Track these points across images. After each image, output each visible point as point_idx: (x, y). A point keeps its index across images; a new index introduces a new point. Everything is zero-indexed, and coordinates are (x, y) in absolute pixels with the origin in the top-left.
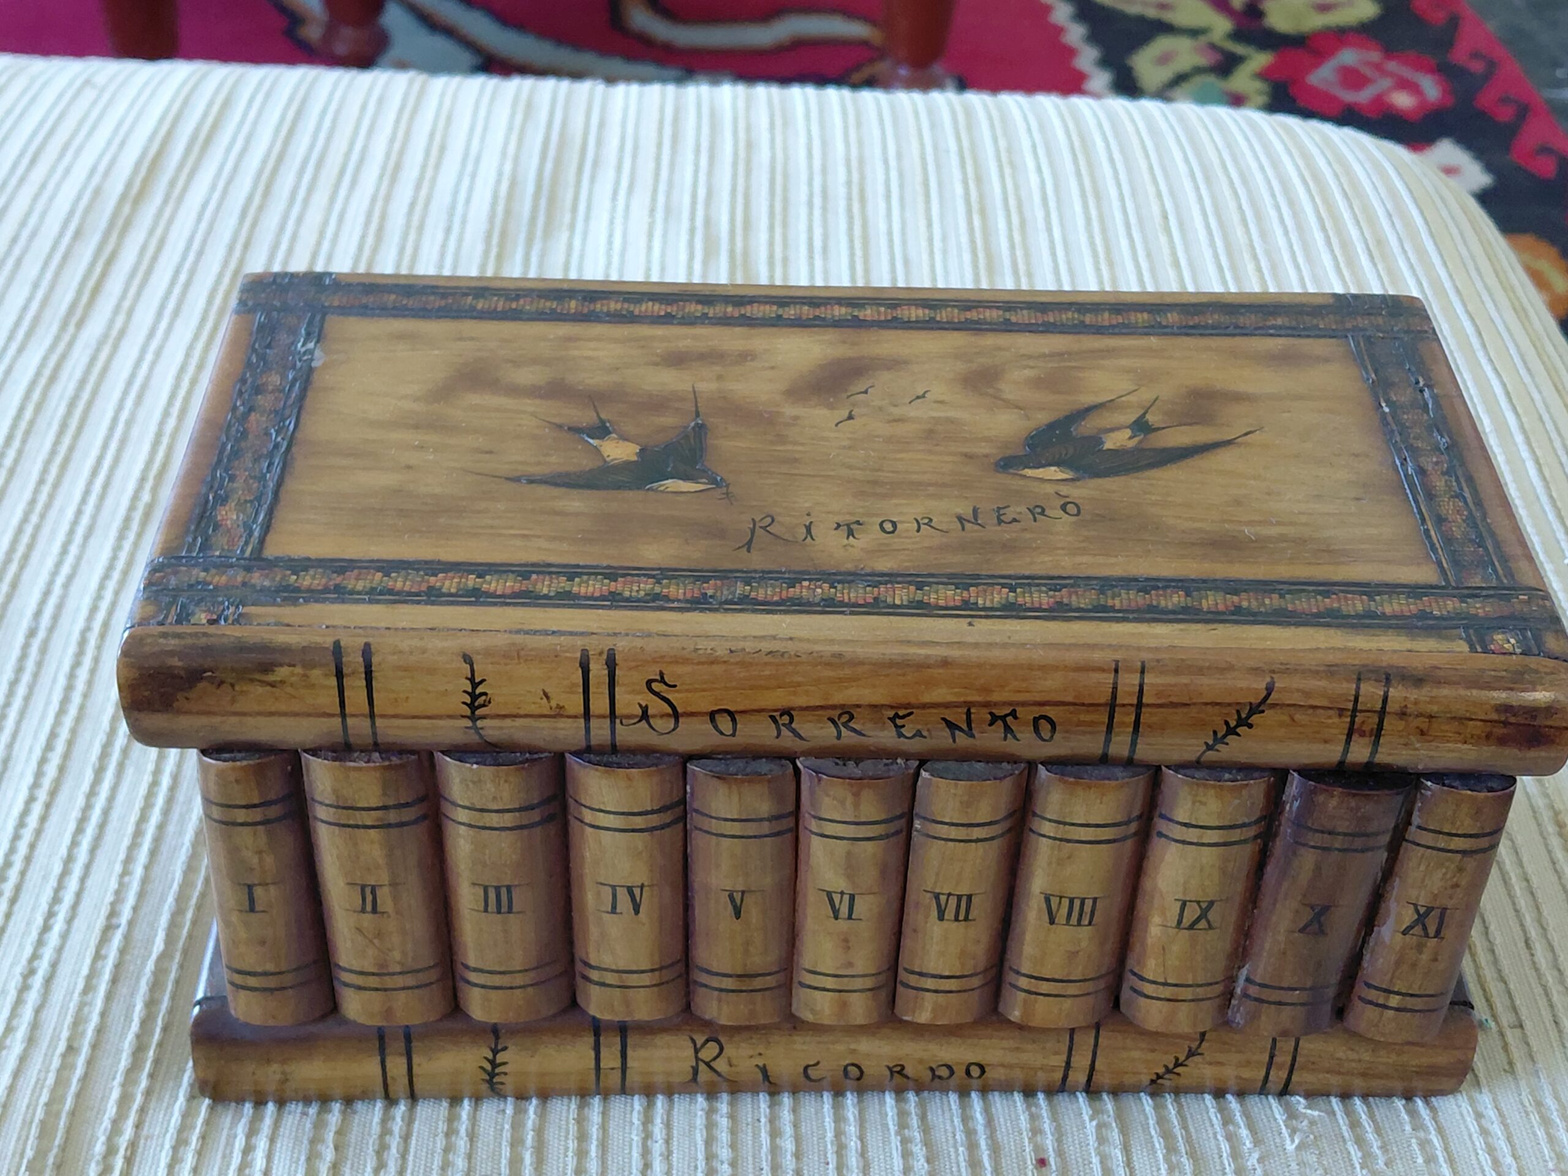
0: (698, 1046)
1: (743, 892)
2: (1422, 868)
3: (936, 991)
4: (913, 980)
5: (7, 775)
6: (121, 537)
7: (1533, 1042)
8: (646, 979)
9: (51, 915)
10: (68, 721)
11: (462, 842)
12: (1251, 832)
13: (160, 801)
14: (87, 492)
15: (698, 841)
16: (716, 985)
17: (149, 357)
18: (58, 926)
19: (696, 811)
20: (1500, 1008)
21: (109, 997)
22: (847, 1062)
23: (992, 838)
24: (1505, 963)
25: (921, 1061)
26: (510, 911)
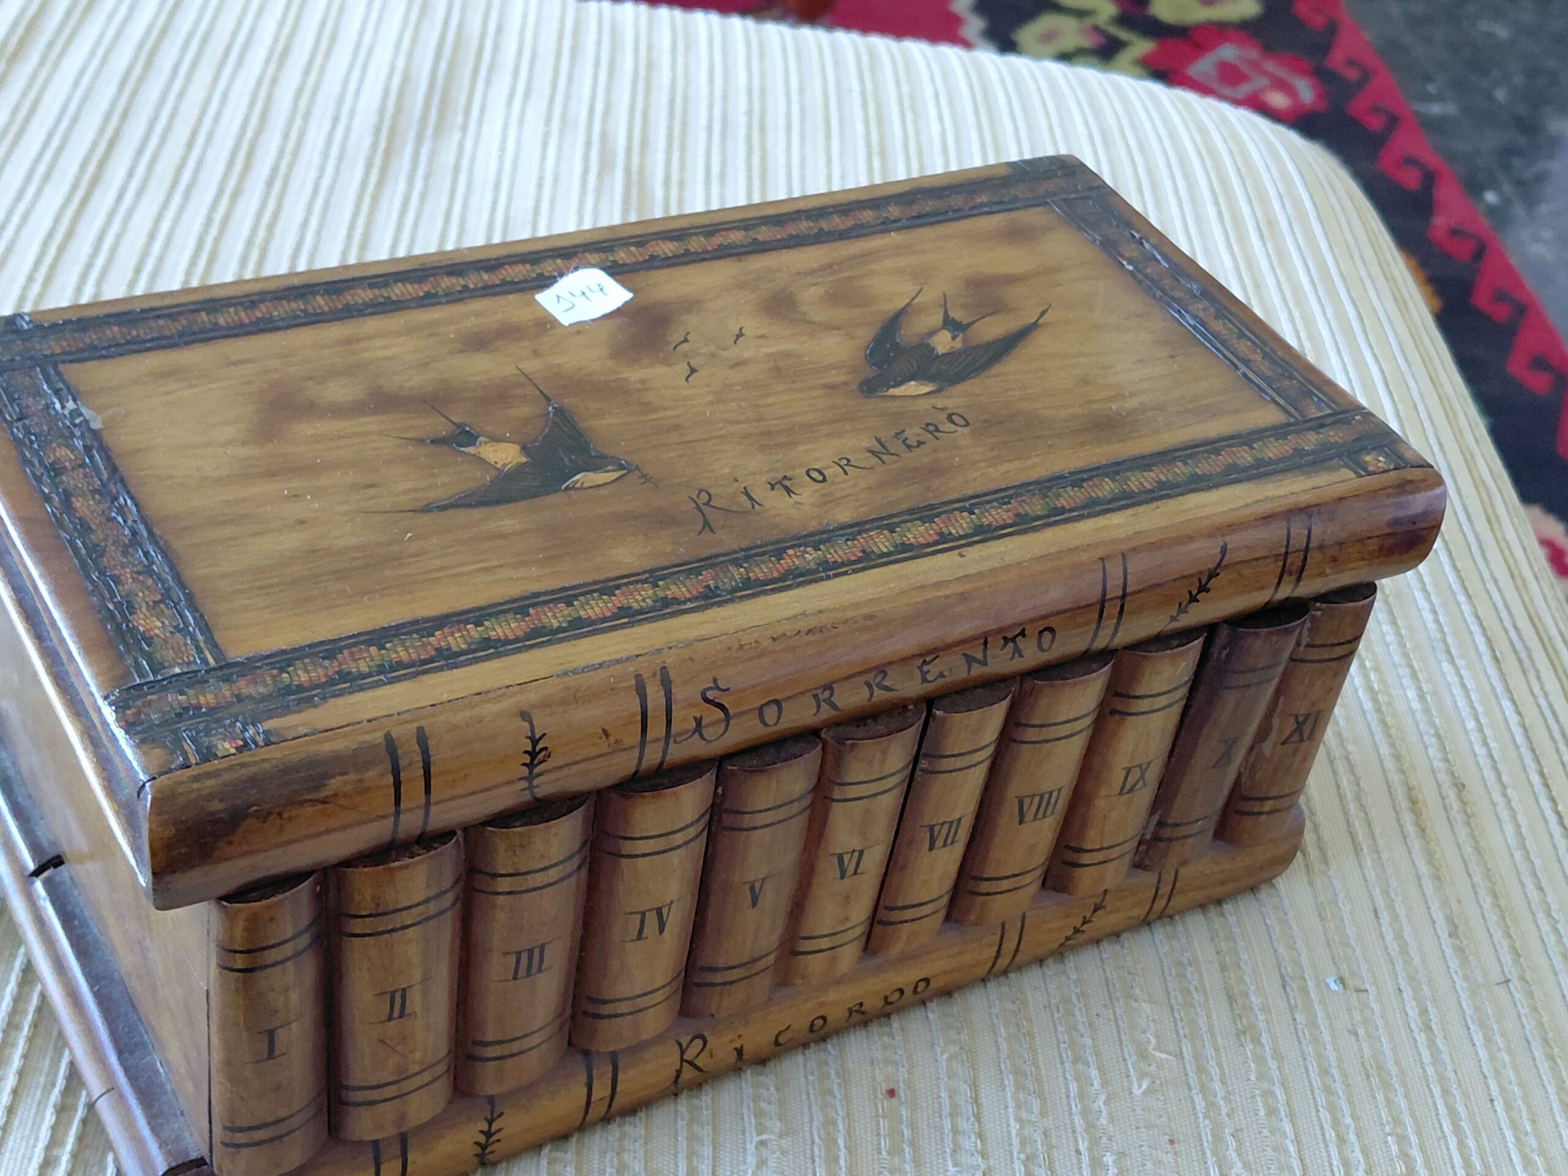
0: (684, 1048)
1: (763, 879)
2: (1307, 681)
3: (913, 920)
4: (894, 916)
7: (1375, 1005)
8: (658, 997)
15: (725, 841)
16: (720, 980)
19: (728, 811)
22: (814, 1017)
25: (879, 993)
26: (539, 970)
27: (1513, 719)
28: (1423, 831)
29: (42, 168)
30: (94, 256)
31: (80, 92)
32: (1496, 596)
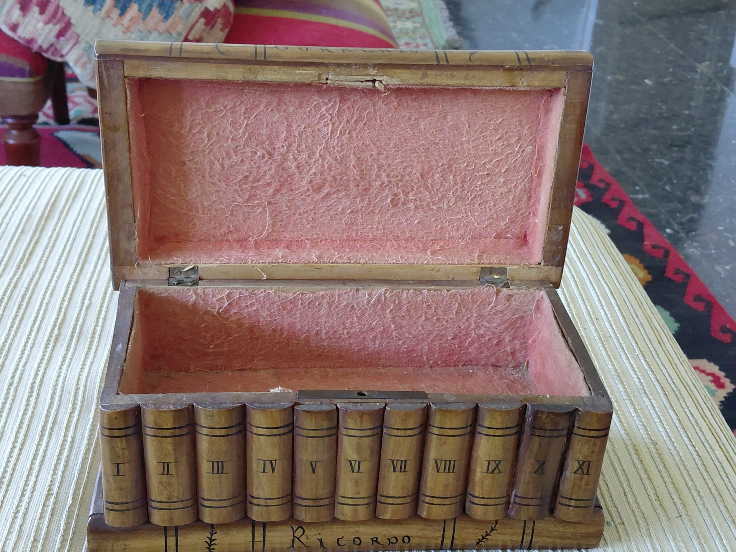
0: (295, 530)
1: (316, 462)
2: (580, 444)
3: (392, 504)
4: (383, 500)
5: (3, 438)
6: (46, 347)
7: (628, 529)
8: (276, 502)
9: (24, 490)
10: (28, 417)
11: (204, 442)
12: (513, 431)
13: (67, 447)
14: (31, 331)
15: (299, 440)
16: (304, 504)
17: (55, 278)
18: (28, 494)
19: (298, 427)
20: (615, 517)
21: (50, 521)
22: (355, 537)
23: (414, 435)
24: (616, 501)
25: (385, 536)
26: (222, 473)
27: (674, 417)
28: (641, 461)
29: (63, 259)
30: (88, 289)
31: (75, 228)
32: (664, 371)
